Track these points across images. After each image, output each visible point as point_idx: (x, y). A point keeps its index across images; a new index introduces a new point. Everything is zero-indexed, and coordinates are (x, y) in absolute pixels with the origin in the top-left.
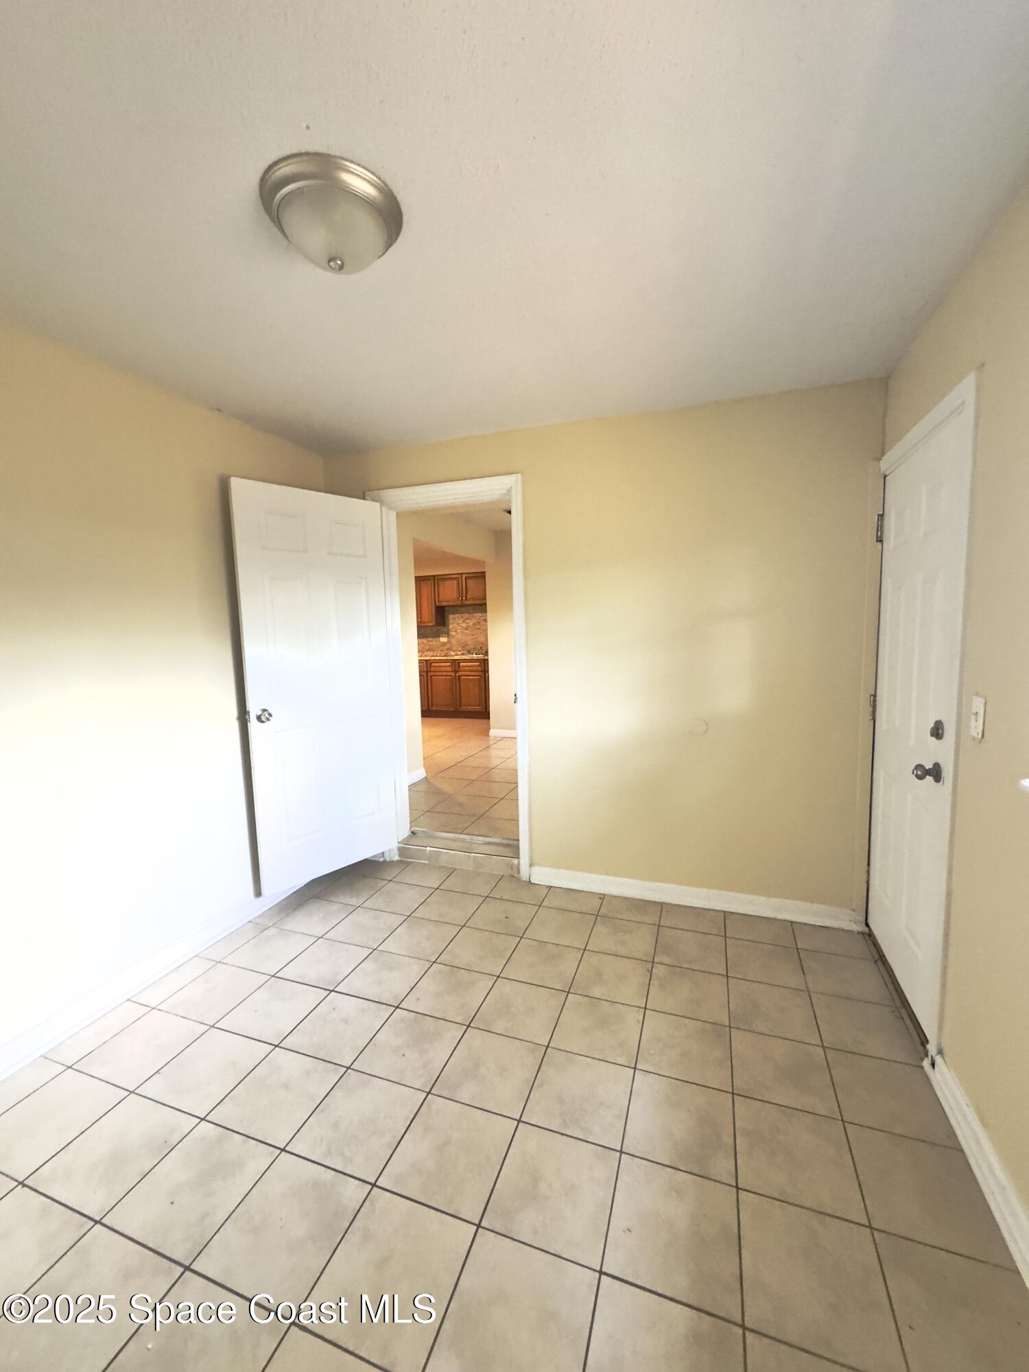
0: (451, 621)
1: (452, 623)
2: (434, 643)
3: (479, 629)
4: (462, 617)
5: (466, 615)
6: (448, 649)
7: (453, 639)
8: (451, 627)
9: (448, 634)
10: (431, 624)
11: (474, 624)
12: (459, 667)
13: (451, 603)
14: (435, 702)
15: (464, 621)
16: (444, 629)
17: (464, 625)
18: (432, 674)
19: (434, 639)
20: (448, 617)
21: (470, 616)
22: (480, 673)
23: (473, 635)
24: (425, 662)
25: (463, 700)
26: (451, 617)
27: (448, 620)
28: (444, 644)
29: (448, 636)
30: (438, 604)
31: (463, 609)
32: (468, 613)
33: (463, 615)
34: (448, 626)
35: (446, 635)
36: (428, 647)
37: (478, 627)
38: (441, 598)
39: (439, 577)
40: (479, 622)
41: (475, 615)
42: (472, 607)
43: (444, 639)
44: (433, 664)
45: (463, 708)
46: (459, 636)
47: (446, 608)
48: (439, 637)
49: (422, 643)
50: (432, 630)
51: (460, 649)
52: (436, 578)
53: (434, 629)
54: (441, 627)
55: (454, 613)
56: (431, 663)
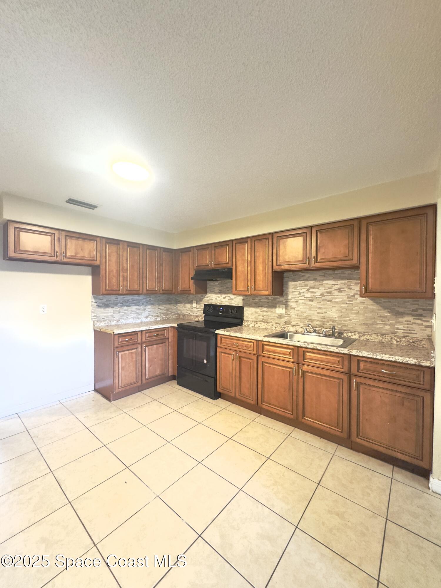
0: (290, 290)
1: (293, 292)
2: (269, 313)
3: (330, 301)
4: (306, 285)
5: (311, 283)
6: (285, 323)
7: (292, 311)
8: (290, 297)
9: (286, 305)
10: (267, 293)
11: (322, 295)
12: (304, 358)
13: (293, 267)
14: (265, 399)
15: (308, 290)
16: (282, 299)
17: (308, 295)
18: (263, 359)
19: (270, 309)
20: (287, 284)
21: (317, 283)
22: (342, 376)
23: (320, 308)
24: (255, 342)
25: (308, 408)
26: (291, 284)
27: (287, 288)
28: (281, 316)
29: (287, 306)
30: (276, 268)
31: (307, 275)
32: (315, 280)
33: (307, 283)
34: (287, 295)
35: (284, 306)
36: (261, 318)
37: (329, 298)
38: (281, 259)
39: (279, 235)
40: (330, 292)
41: (325, 282)
42: (320, 272)
43: (280, 310)
44: (266, 347)
45: (308, 420)
46: (301, 308)
47: (285, 274)
48: (275, 307)
49: (256, 312)
50: (268, 299)
51: (301, 324)
52: (275, 236)
53: (270, 297)
54: (278, 297)
55: (294, 280)
56: (263, 345)
